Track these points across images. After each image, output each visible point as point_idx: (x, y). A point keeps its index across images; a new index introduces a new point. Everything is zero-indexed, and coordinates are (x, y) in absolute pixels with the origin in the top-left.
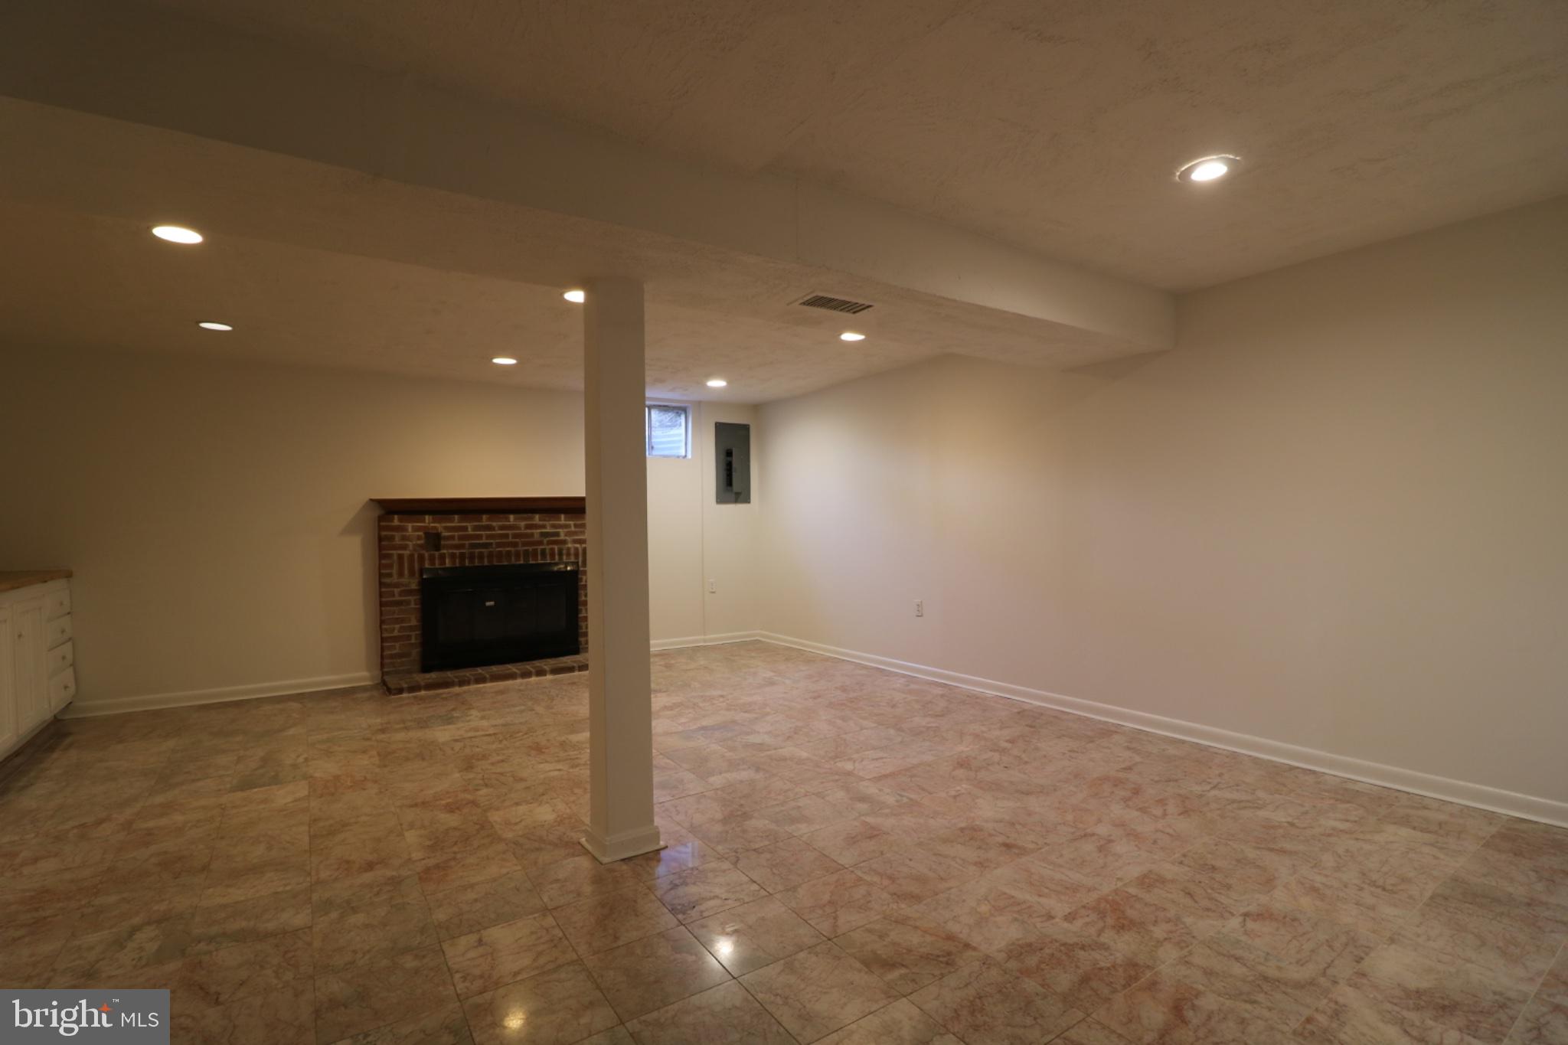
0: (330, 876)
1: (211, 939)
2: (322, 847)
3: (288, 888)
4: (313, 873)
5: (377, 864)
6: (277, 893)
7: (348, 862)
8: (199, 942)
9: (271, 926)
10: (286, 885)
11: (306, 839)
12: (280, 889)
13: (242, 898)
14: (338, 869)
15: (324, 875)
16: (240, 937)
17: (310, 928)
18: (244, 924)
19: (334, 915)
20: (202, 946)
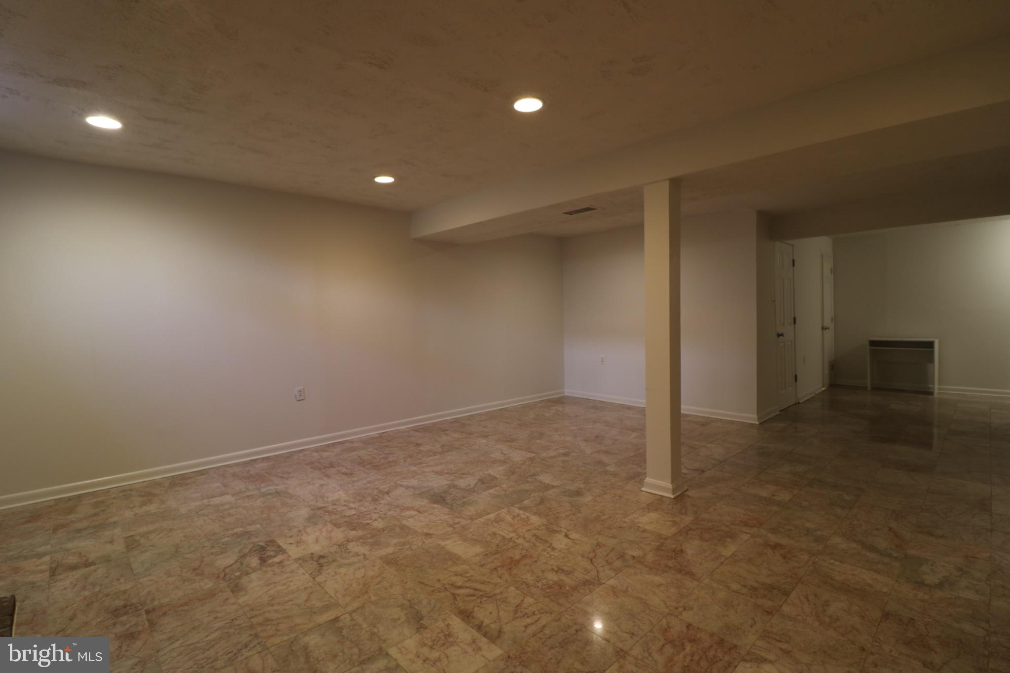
0: (802, 554)
1: (890, 555)
2: (789, 580)
3: (832, 561)
4: (810, 562)
5: (770, 545)
6: (841, 562)
7: (784, 557)
8: (896, 557)
9: (854, 545)
10: (832, 564)
11: (793, 595)
12: (837, 563)
13: (864, 570)
14: (795, 556)
15: (805, 557)
16: (873, 549)
17: (834, 534)
18: (868, 554)
19: (819, 533)
20: (895, 555)
